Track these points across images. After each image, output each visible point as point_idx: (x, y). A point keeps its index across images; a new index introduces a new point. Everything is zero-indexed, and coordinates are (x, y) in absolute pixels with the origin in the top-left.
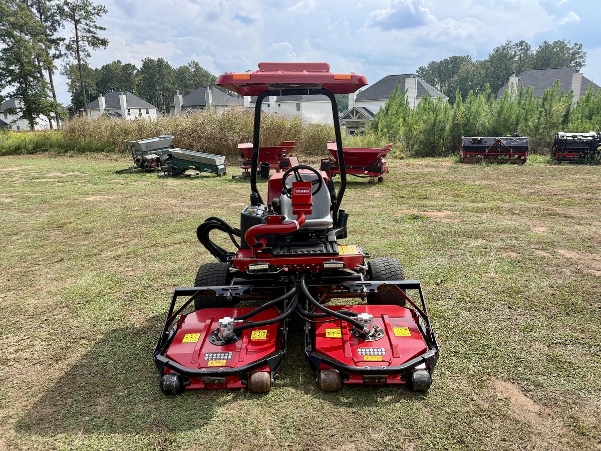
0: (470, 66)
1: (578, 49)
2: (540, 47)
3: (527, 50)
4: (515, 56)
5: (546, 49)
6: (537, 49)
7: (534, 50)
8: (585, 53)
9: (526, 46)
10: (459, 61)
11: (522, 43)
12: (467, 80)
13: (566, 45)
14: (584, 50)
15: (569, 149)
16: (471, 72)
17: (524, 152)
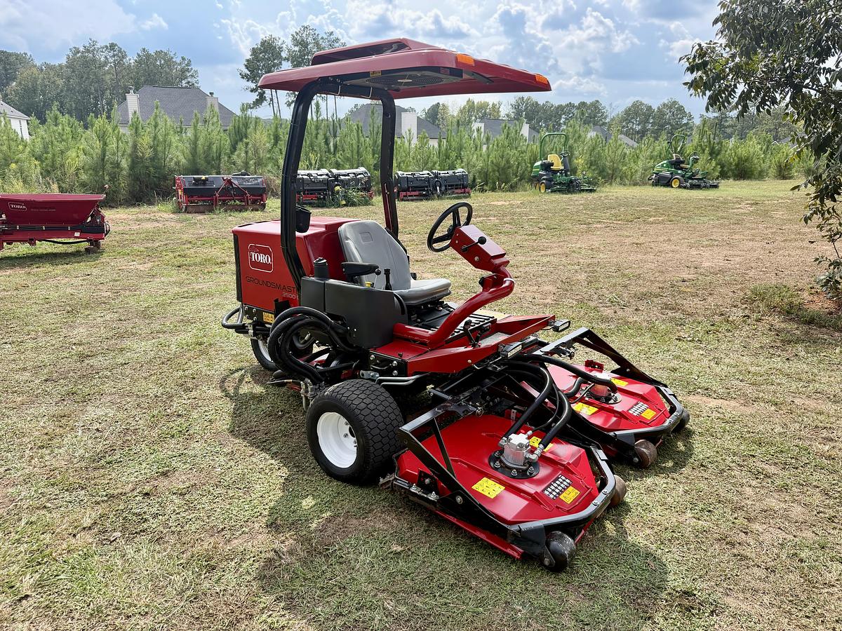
0: (34, 70)
1: (187, 65)
2: (138, 55)
3: (123, 57)
4: (106, 63)
5: (145, 59)
6: (135, 58)
7: (131, 59)
8: (196, 71)
9: (120, 51)
10: (12, 59)
11: (112, 46)
12: (35, 91)
13: (172, 58)
14: (194, 67)
15: (308, 190)
16: (40, 80)
17: (261, 195)
